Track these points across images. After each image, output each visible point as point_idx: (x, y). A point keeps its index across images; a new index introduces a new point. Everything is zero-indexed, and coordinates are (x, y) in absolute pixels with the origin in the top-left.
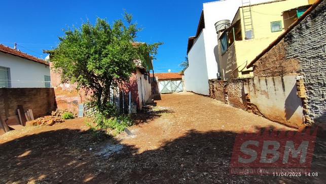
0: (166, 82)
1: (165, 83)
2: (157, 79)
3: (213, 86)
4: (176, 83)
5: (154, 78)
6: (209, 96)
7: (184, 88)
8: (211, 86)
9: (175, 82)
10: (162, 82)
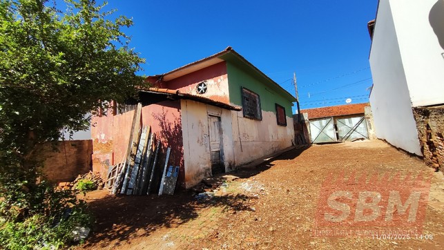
0: (324, 122)
1: (321, 124)
2: (306, 117)
3: (428, 126)
4: (350, 122)
5: (300, 115)
6: (421, 158)
7: (371, 132)
8: (423, 126)
9: (346, 120)
10: (316, 123)
